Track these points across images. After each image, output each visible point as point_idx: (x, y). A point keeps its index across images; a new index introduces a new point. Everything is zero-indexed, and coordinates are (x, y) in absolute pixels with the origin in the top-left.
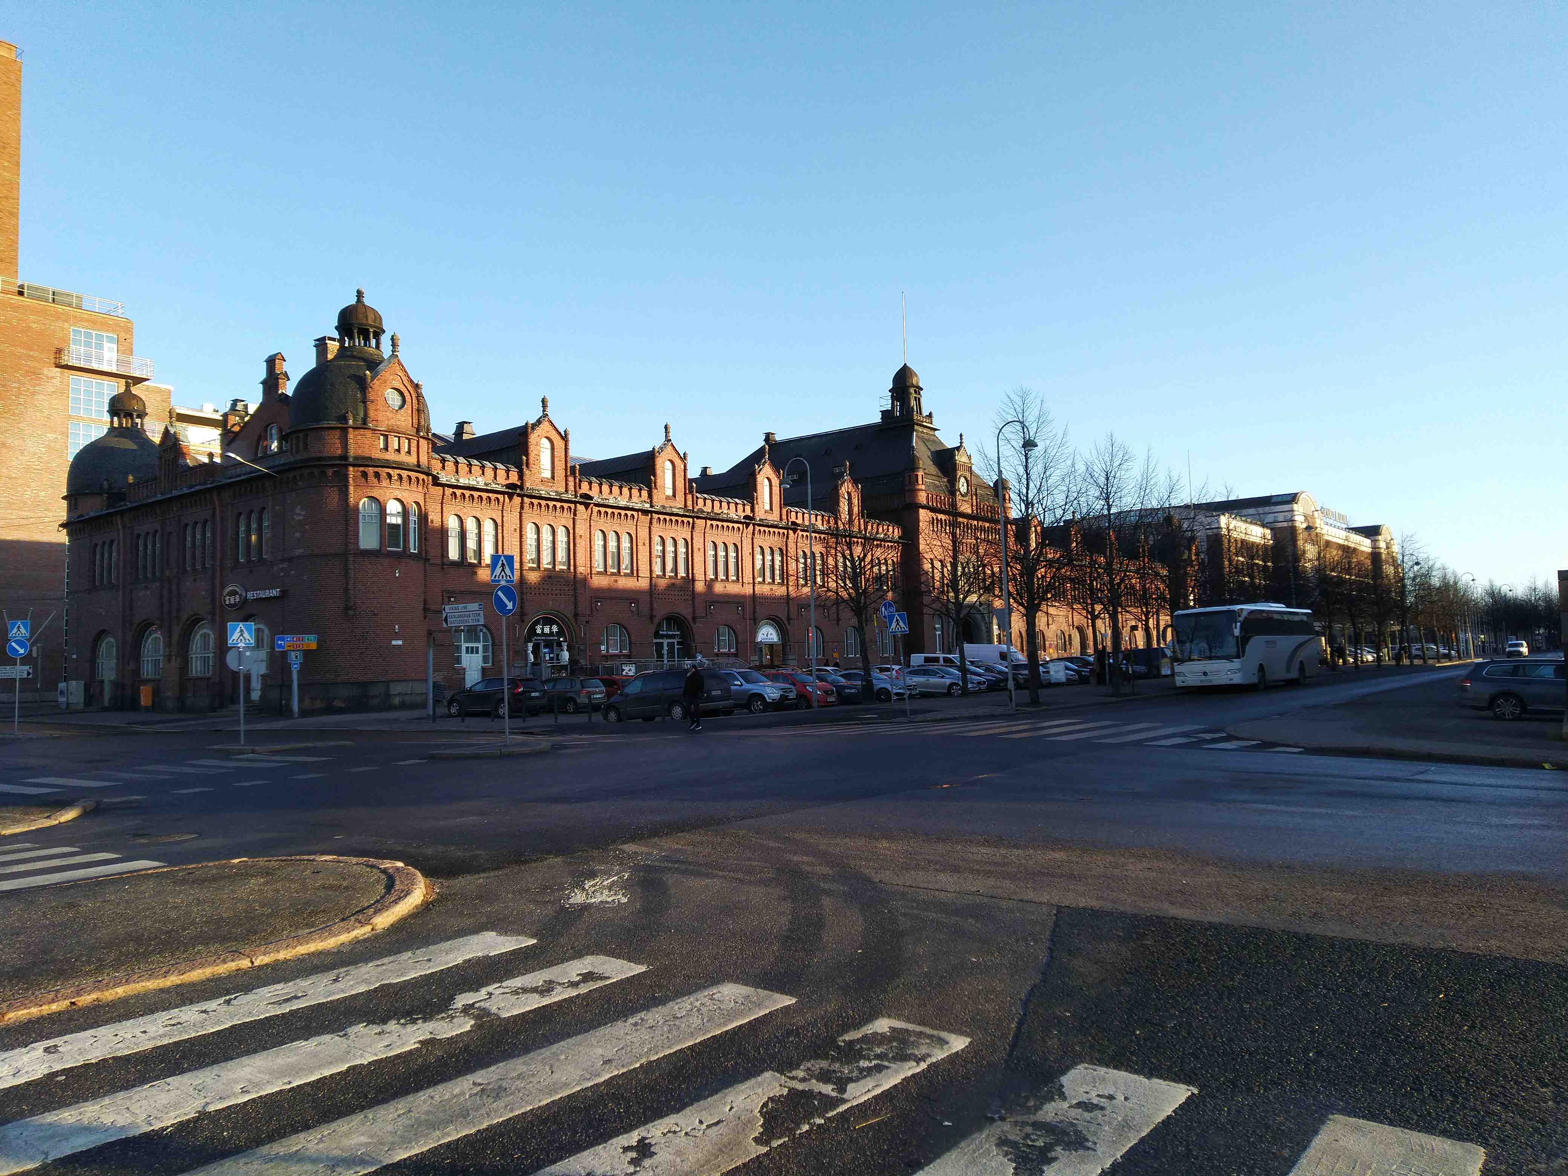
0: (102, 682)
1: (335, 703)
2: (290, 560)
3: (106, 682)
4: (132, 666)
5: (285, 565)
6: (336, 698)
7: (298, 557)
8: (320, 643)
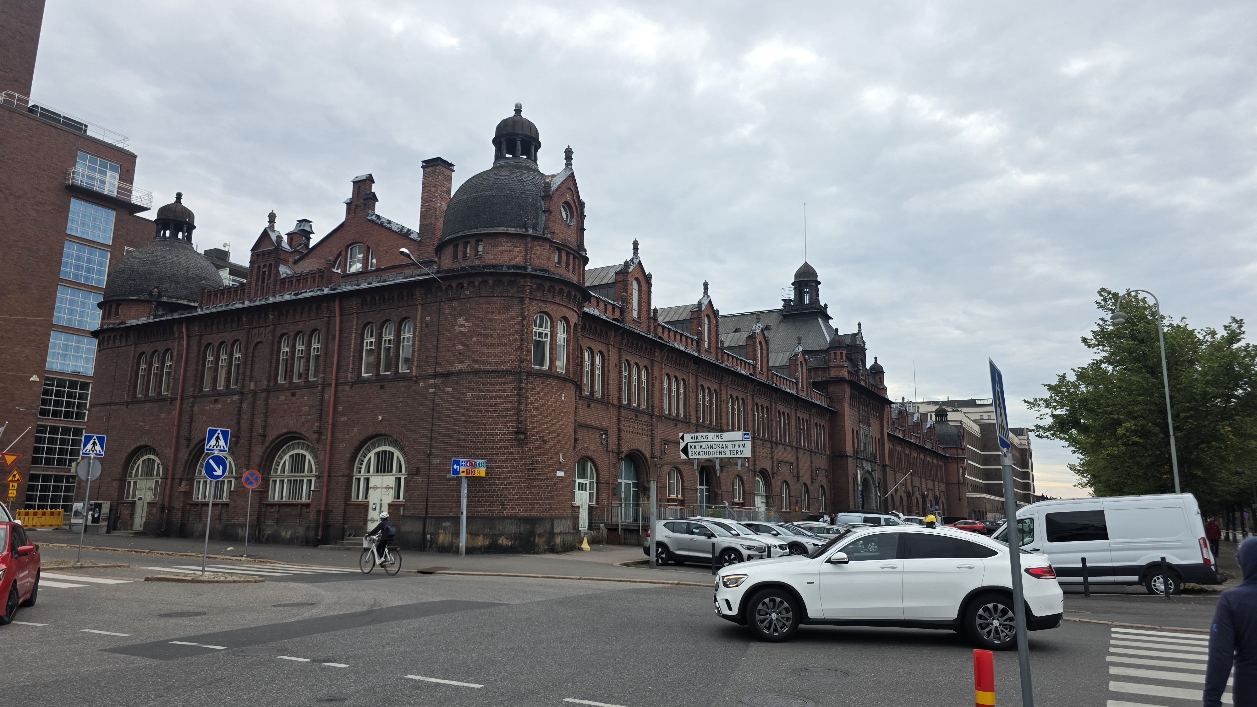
0: (133, 503)
1: (500, 541)
2: (446, 375)
3: (139, 503)
4: (183, 487)
5: (439, 380)
6: (502, 535)
7: (460, 373)
8: (489, 469)
